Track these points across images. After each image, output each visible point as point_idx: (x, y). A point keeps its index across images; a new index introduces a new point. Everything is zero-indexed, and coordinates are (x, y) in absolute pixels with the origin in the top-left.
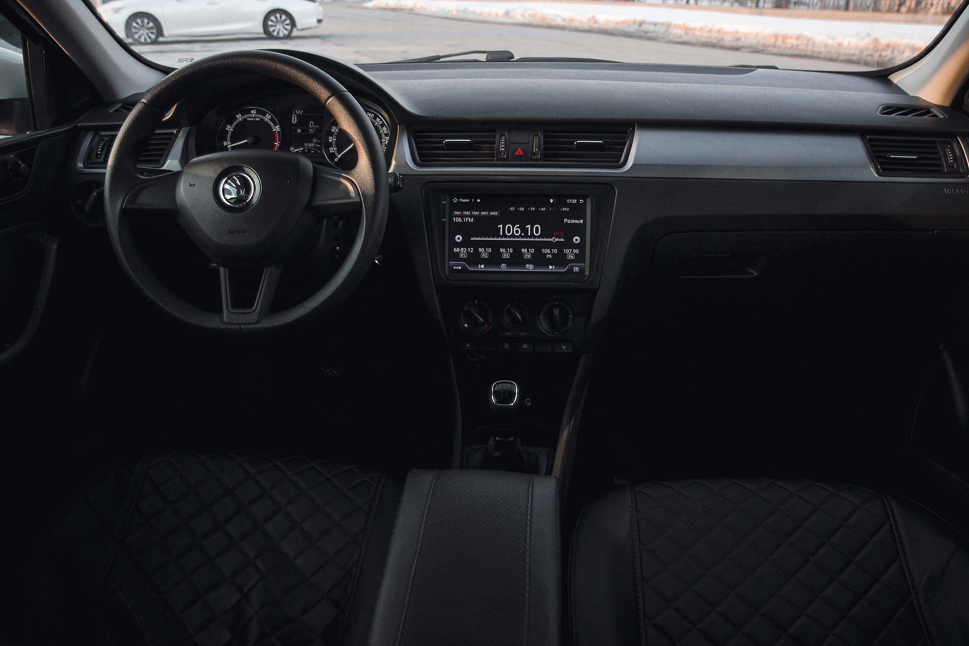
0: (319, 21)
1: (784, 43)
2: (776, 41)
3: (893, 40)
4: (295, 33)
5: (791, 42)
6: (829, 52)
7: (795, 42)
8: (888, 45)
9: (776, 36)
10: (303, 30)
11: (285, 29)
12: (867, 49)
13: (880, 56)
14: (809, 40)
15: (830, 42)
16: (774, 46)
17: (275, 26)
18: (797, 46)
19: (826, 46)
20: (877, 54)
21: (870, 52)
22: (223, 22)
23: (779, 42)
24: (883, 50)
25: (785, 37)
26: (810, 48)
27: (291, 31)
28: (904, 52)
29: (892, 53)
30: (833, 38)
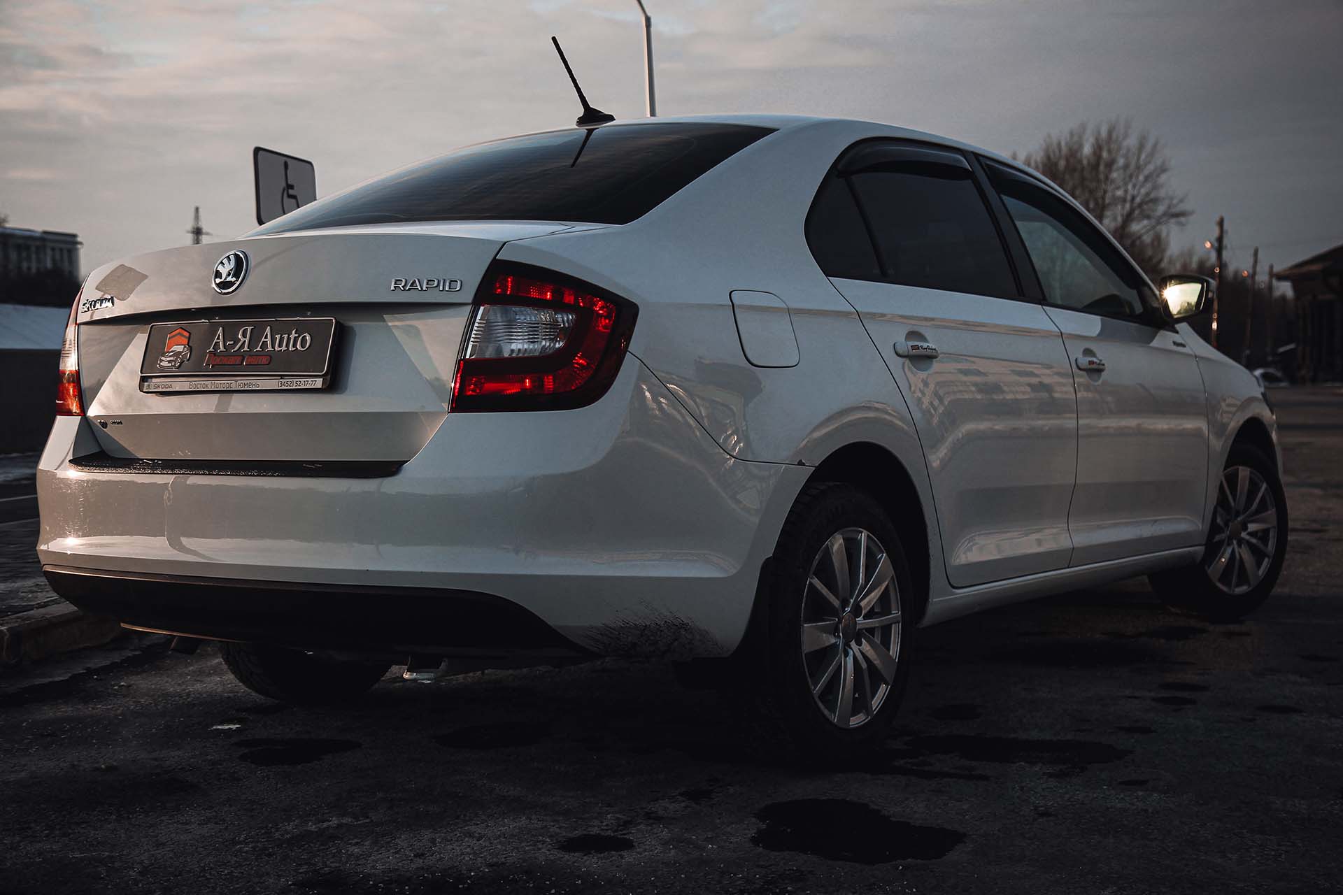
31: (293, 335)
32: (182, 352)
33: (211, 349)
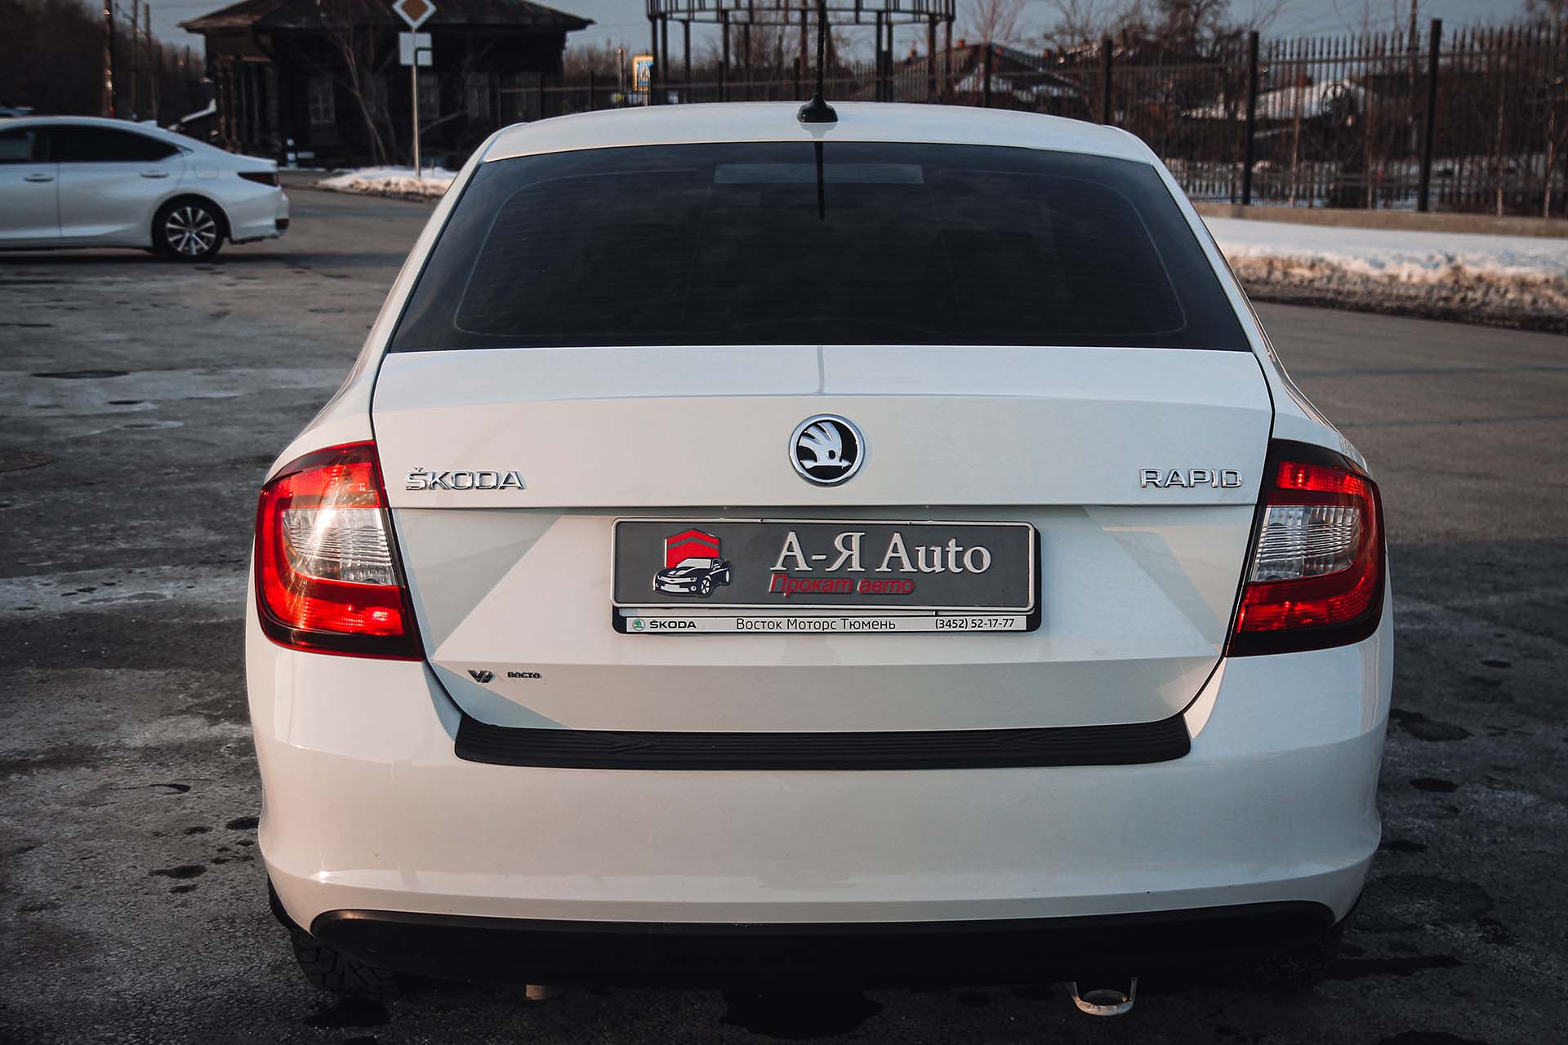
0: (281, 224)
1: (1286, 274)
2: (1270, 273)
3: (1490, 268)
4: (226, 248)
5: (1301, 273)
6: (1370, 293)
7: (1307, 274)
8: (1479, 279)
9: (1270, 263)
10: (243, 242)
11: (202, 238)
12: (1441, 284)
13: (1463, 300)
14: (1334, 269)
15: (1374, 273)
16: (1266, 282)
17: (182, 232)
18: (1311, 281)
19: (1366, 279)
20: (1458, 297)
21: (1444, 293)
22: (59, 221)
23: (1277, 275)
24: (1470, 288)
25: (1288, 264)
26: (1333, 286)
27: (217, 243)
28: (1506, 291)
29: (1486, 294)
30: (1381, 266)
31: (952, 547)
32: (711, 570)
33: (779, 567)
